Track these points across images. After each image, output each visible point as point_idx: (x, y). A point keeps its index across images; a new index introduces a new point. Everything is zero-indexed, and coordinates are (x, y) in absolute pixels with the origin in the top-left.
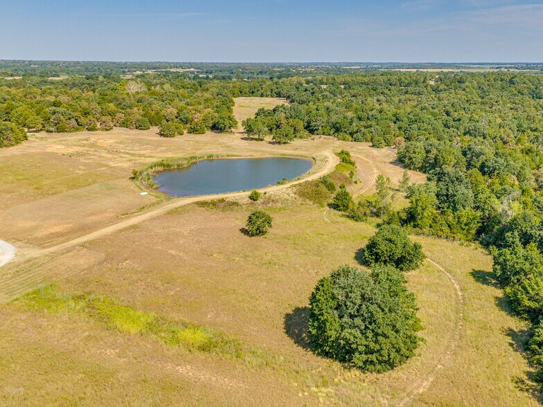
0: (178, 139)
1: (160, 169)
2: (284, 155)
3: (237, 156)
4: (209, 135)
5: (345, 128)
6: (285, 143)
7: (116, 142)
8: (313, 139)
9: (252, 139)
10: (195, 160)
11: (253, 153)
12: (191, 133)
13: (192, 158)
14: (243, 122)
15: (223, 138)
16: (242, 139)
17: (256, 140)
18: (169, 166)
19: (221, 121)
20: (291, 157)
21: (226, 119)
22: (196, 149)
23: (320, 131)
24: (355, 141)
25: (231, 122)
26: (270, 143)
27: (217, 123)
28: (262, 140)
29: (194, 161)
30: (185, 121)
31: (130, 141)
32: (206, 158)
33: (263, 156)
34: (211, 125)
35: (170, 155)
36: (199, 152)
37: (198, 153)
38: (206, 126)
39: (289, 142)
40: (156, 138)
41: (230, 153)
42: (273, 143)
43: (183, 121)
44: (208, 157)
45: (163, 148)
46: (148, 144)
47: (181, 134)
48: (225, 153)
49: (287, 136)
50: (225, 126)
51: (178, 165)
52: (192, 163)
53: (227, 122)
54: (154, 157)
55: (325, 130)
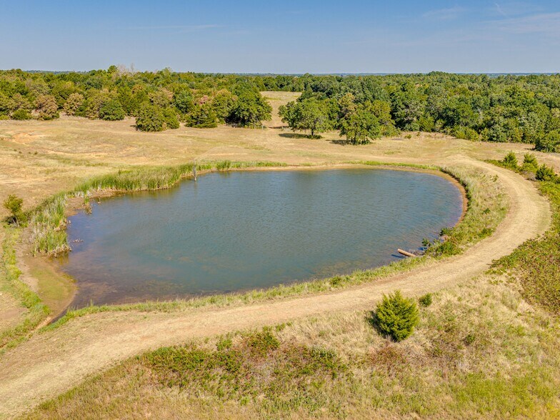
0: (167, 135)
1: (108, 191)
2: (372, 164)
3: (279, 165)
4: (223, 130)
5: (465, 117)
6: (364, 142)
7: (49, 138)
8: (409, 137)
9: (300, 136)
10: (191, 174)
11: (308, 160)
12: (191, 125)
13: (183, 169)
14: (281, 108)
15: (247, 135)
16: (281, 135)
17: (309, 137)
18: (128, 184)
19: (244, 106)
20: (387, 167)
21: (252, 103)
22: (197, 152)
23: (416, 124)
24: (491, 139)
25: (260, 107)
26: (335, 142)
27: (237, 109)
28: (319, 137)
29: (188, 174)
30: (184, 108)
31: (76, 136)
32: (214, 169)
33: (329, 166)
34: (227, 115)
35: (142, 162)
36: (203, 156)
37: (199, 159)
38: (218, 116)
39: (371, 141)
40: (127, 133)
41: (263, 160)
42: (341, 142)
43: (181, 108)
44: (218, 167)
45: (133, 149)
46: (106, 142)
47: (174, 126)
48: (253, 159)
49: (368, 128)
50: (251, 113)
51: (151, 184)
52: (184, 179)
53: (254, 109)
54: (107, 165)
55: (425, 123)
